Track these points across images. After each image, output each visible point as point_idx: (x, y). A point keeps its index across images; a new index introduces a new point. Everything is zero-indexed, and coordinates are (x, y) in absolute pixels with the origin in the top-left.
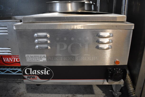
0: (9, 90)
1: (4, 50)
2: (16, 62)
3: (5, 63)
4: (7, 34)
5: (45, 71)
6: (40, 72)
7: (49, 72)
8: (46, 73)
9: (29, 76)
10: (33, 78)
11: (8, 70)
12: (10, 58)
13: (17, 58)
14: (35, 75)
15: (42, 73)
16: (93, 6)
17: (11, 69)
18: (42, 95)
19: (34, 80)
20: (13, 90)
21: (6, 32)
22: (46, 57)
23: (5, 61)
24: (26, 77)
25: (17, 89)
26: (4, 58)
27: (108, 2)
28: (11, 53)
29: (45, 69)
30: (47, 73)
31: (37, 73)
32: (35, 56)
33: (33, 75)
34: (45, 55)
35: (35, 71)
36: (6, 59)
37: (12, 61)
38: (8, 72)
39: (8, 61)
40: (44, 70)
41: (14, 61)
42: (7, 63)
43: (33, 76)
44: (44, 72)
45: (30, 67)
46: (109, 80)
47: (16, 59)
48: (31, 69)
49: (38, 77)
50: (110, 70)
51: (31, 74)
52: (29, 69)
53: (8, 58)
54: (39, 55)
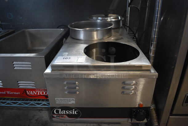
0: (32, 119)
1: (27, 83)
2: (40, 95)
3: (29, 96)
4: (31, 68)
5: (74, 111)
6: (69, 112)
7: (77, 112)
8: (74, 113)
9: (58, 115)
10: (61, 117)
11: (32, 102)
12: (34, 92)
13: (41, 91)
14: (63, 114)
15: (70, 113)
16: (121, 21)
17: (36, 102)
18: (66, 125)
19: (63, 119)
20: (35, 119)
21: (29, 67)
22: (74, 100)
23: (28, 94)
24: (55, 116)
25: (39, 118)
26: (27, 91)
27: (140, 11)
28: (35, 86)
29: (74, 110)
30: (76, 113)
31: (65, 112)
32: (64, 99)
33: (61, 114)
34: (74, 99)
35: (64, 111)
36: (30, 92)
37: (36, 94)
38: (32, 104)
39: (32, 94)
40: (72, 110)
41: (39, 94)
42: (31, 96)
43: (62, 116)
44: (72, 112)
45: (59, 108)
46: (133, 119)
47: (40, 93)
48: (60, 110)
49: (66, 116)
50: (134, 112)
51: (60, 113)
52: (58, 109)
53: (31, 92)
54: (68, 99)
